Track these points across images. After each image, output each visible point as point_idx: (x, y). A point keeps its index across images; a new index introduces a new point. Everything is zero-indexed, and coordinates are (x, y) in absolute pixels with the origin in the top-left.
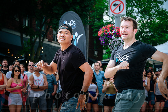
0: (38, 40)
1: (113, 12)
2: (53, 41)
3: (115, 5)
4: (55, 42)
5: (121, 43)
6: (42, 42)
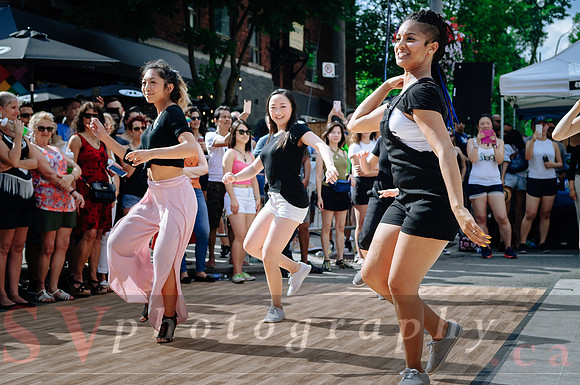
0: (228, 65)
2: (250, 64)
4: (255, 65)
5: (448, 58)
6: (239, 65)
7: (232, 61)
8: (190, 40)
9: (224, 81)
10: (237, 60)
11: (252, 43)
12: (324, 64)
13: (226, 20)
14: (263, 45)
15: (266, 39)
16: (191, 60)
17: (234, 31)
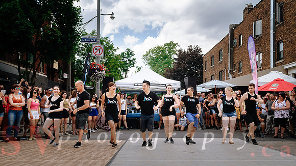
0: (32, 72)
1: (95, 54)
2: (40, 72)
3: (96, 49)
4: (42, 73)
6: (36, 72)
7: (34, 71)
8: (19, 63)
9: (30, 77)
11: (41, 66)
12: (64, 74)
13: (32, 58)
14: (45, 67)
15: (45, 65)
16: (19, 69)
17: (35, 61)
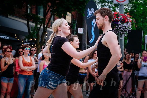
2: (51, 27)
5: (126, 28)
7: (44, 26)
8: (28, 18)
9: (40, 33)
10: (46, 26)
11: (52, 19)
12: (79, 29)
13: (42, 10)
16: (28, 25)
17: (45, 14)
